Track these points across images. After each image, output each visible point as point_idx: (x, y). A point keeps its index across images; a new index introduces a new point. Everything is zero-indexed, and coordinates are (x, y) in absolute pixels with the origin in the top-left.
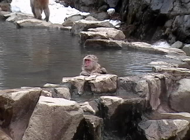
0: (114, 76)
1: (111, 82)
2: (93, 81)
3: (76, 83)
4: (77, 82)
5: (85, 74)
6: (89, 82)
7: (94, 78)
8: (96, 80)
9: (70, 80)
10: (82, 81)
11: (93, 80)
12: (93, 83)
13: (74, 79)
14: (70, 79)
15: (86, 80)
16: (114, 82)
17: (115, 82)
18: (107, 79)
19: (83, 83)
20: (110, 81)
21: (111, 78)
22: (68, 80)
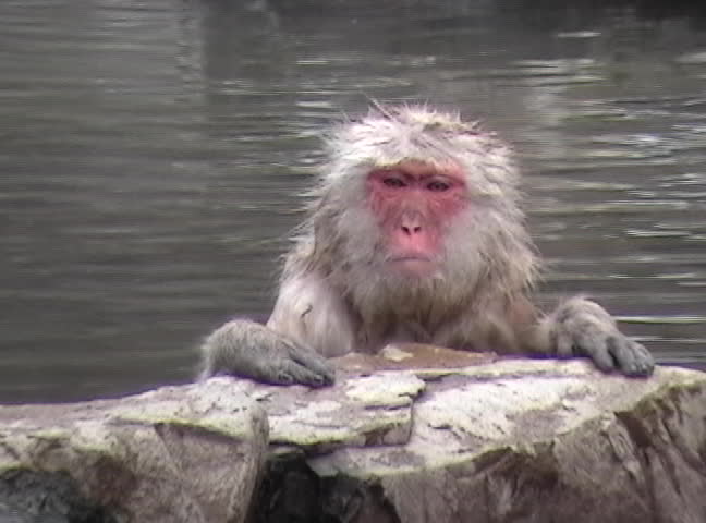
0: (675, 393)
1: (634, 466)
2: (373, 454)
3: (134, 481)
4: (157, 477)
5: (262, 363)
6: (324, 468)
7: (391, 417)
8: (415, 447)
9: (55, 443)
10: (222, 450)
11: (374, 438)
12: (376, 487)
13: (118, 422)
14: (55, 432)
15: (276, 444)
16: (670, 467)
17: (682, 469)
18: (571, 423)
19: (232, 481)
20: (616, 460)
21: (623, 417)
22: (22, 443)
